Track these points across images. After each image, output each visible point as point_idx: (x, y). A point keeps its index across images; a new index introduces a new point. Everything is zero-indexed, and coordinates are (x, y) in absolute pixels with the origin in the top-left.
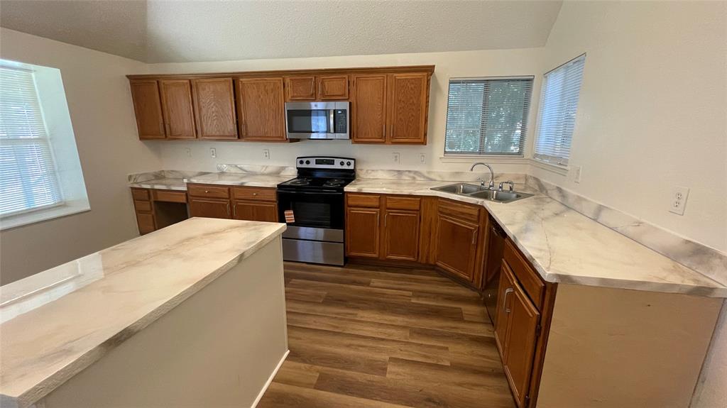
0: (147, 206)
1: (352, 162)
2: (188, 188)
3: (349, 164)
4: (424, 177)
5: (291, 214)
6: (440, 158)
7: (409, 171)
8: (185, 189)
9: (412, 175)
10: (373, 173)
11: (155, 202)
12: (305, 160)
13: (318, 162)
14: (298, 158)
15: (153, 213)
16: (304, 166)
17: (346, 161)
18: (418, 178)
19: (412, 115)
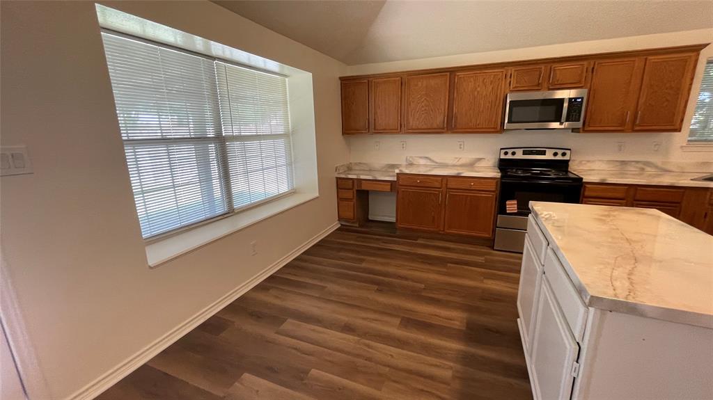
0: (349, 194)
1: (568, 152)
2: (398, 178)
3: (564, 154)
4: (656, 167)
5: (514, 204)
6: (682, 147)
7: (637, 162)
8: (395, 179)
9: (640, 165)
10: (589, 164)
11: (357, 191)
12: (510, 151)
13: (525, 153)
14: (501, 149)
15: (355, 200)
16: (509, 156)
17: (560, 152)
18: (648, 169)
19: (667, 100)
